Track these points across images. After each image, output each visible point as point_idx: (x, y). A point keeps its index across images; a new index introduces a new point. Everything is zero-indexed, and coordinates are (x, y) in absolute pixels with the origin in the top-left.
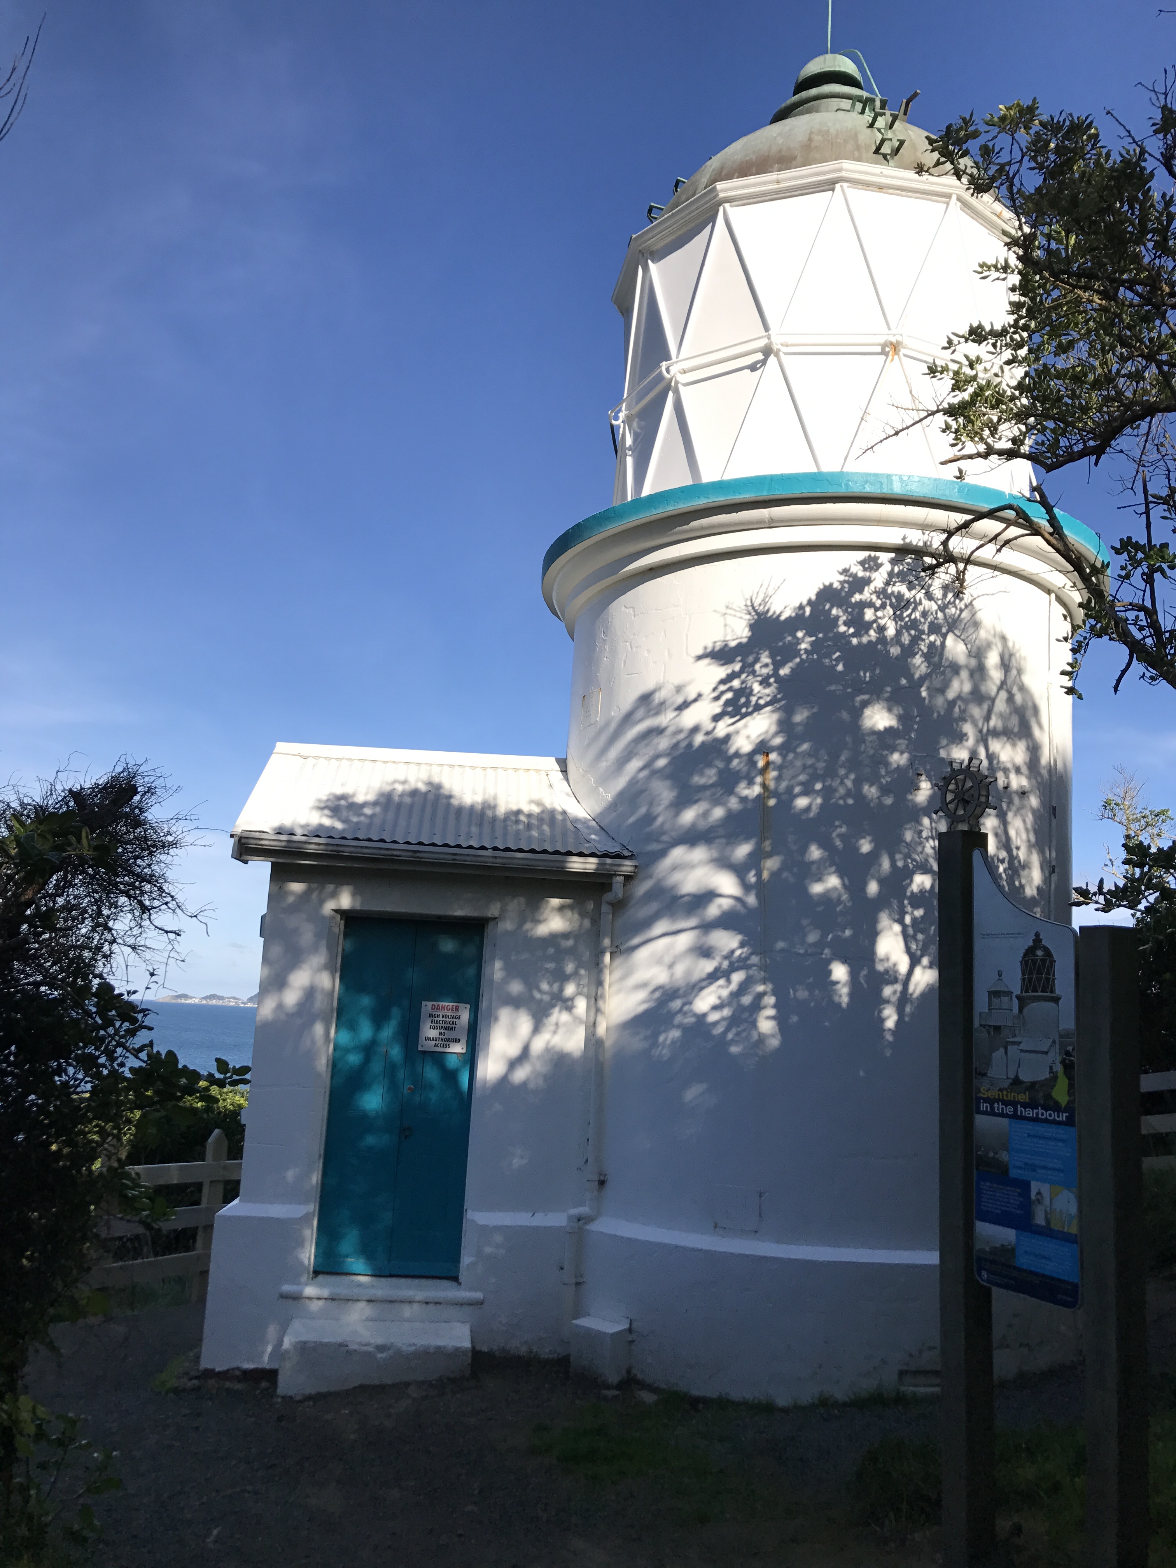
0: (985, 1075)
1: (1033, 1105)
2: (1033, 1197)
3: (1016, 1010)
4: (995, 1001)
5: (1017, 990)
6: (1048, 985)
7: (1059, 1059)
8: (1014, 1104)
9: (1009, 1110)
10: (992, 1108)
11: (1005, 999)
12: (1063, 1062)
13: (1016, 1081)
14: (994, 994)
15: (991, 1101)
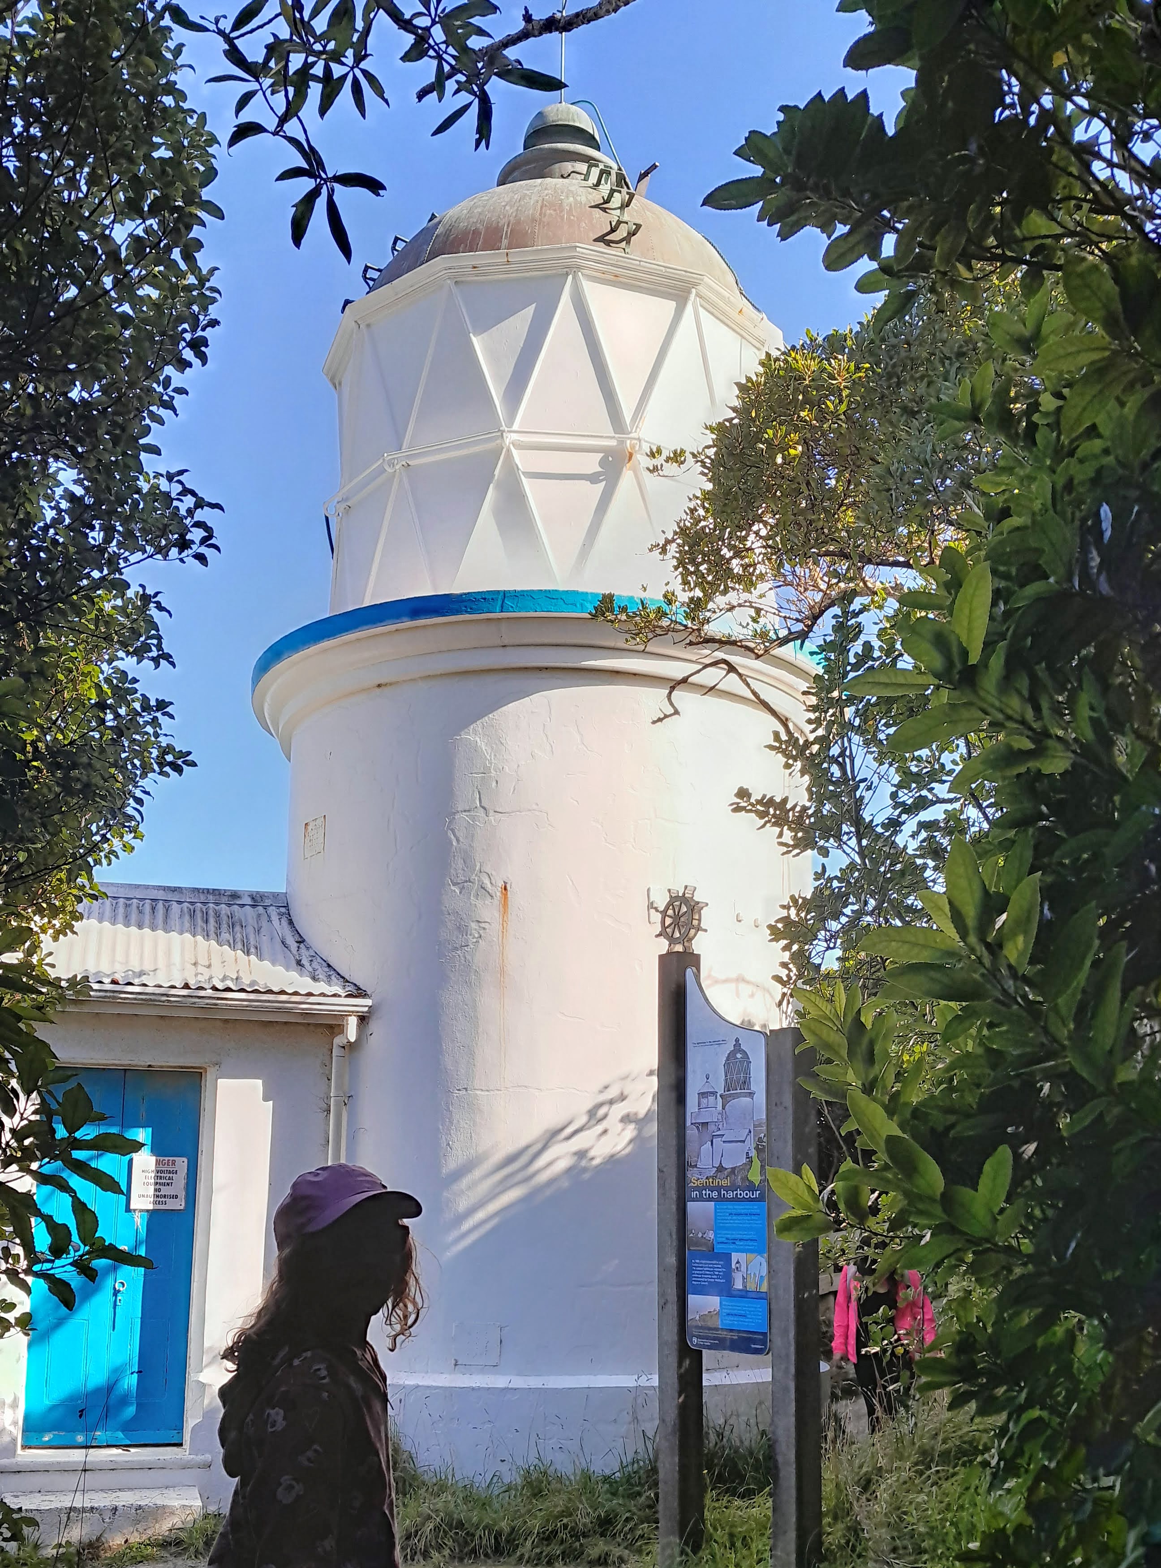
0: (696, 1166)
1: (733, 1187)
2: (733, 1266)
3: (720, 1107)
4: (704, 1101)
5: (721, 1091)
6: (746, 1083)
7: (753, 1146)
8: (718, 1189)
9: (715, 1194)
10: (701, 1194)
11: (711, 1099)
12: (757, 1148)
13: (721, 1169)
14: (703, 1095)
15: (699, 1189)
